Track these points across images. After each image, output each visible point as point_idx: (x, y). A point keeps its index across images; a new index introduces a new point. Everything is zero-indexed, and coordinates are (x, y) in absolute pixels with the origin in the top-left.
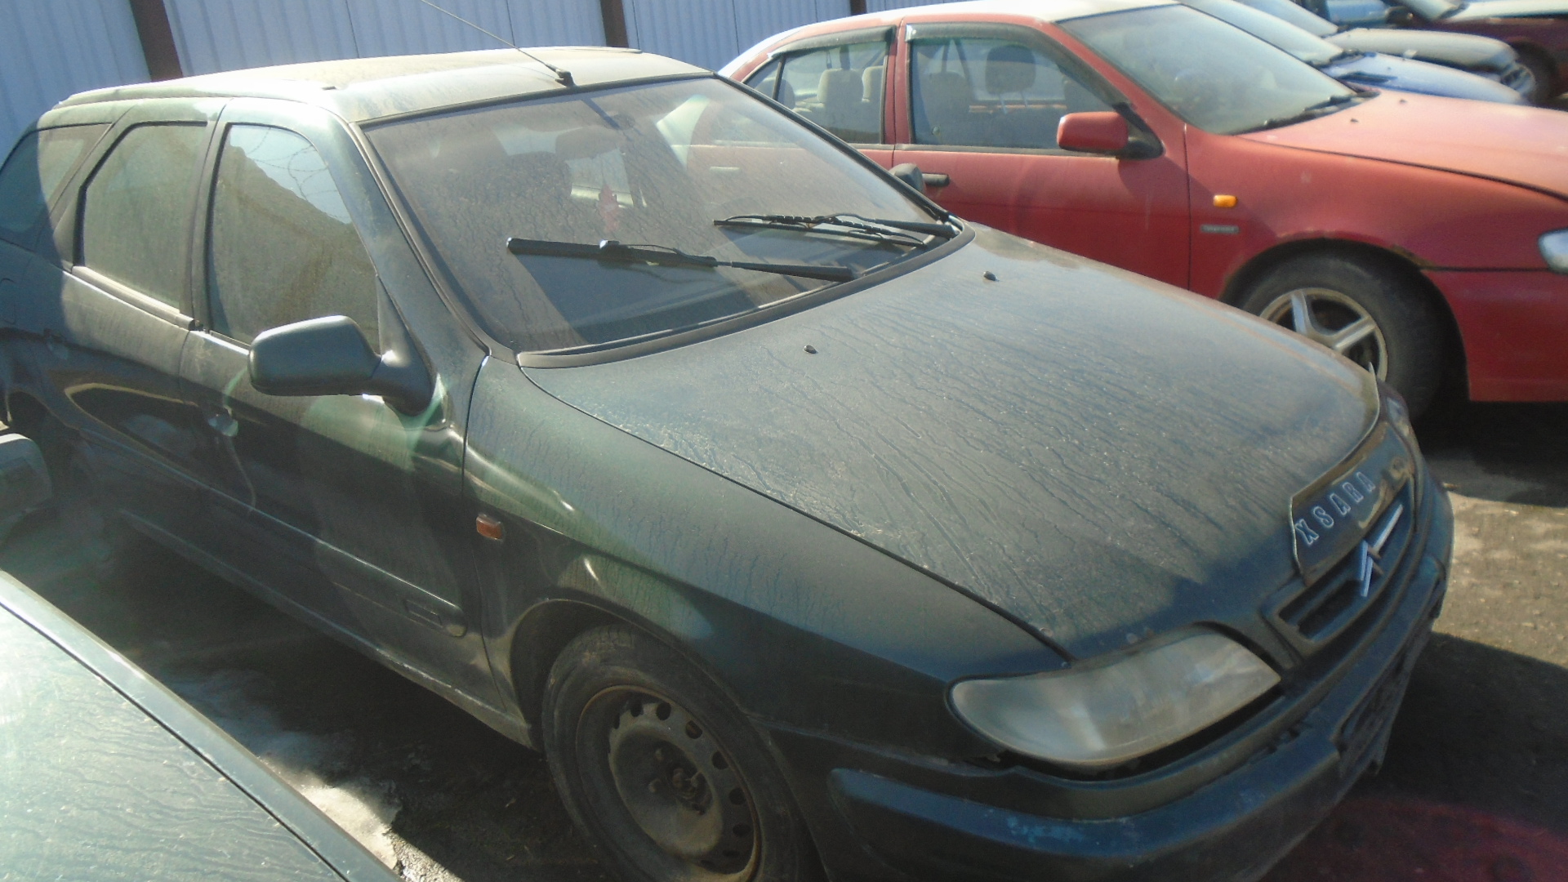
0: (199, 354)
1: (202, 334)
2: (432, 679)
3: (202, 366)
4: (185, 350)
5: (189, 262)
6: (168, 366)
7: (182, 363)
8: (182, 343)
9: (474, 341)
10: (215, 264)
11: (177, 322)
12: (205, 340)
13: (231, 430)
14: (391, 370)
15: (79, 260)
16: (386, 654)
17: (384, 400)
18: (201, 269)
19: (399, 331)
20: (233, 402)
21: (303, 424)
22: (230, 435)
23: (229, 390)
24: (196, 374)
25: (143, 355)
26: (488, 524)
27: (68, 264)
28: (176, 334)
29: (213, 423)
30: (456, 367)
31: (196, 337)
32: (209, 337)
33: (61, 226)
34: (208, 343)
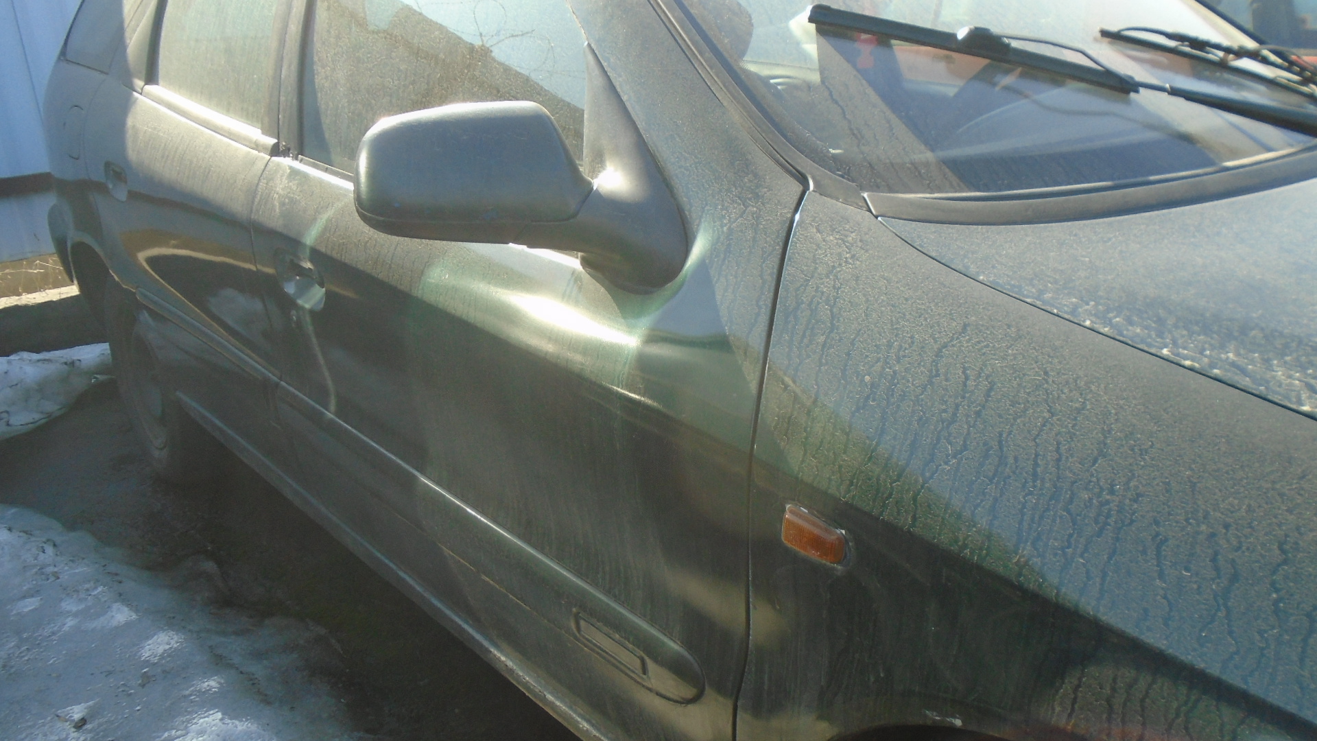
0: (281, 186)
1: (287, 162)
2: (595, 733)
3: (282, 204)
4: (262, 184)
5: (280, 60)
6: (237, 205)
7: (257, 200)
8: (260, 172)
9: (777, 162)
10: (316, 59)
11: (257, 146)
12: (291, 168)
13: (313, 298)
14: (612, 204)
15: (151, 78)
16: (504, 658)
17: (586, 263)
18: (294, 67)
19: (626, 140)
20: (316, 255)
21: (418, 292)
22: (307, 306)
23: (310, 238)
24: (273, 217)
25: (208, 190)
26: (816, 531)
27: (139, 83)
28: (253, 162)
29: (290, 289)
30: (746, 207)
31: (278, 165)
32: (297, 165)
33: (135, 38)
34: (294, 173)
